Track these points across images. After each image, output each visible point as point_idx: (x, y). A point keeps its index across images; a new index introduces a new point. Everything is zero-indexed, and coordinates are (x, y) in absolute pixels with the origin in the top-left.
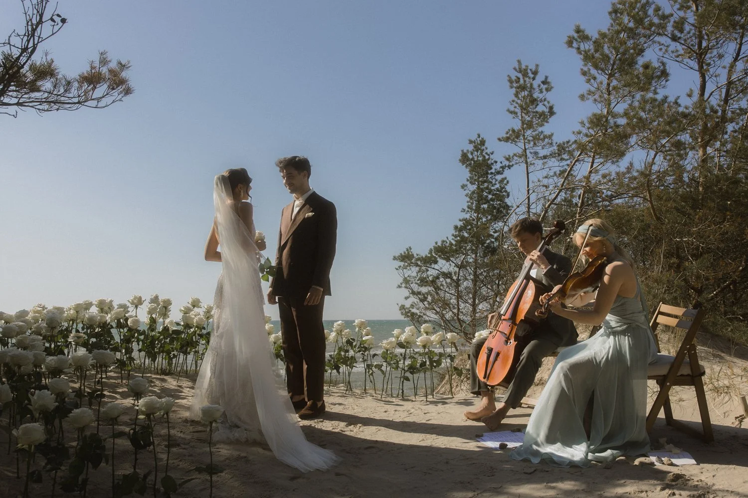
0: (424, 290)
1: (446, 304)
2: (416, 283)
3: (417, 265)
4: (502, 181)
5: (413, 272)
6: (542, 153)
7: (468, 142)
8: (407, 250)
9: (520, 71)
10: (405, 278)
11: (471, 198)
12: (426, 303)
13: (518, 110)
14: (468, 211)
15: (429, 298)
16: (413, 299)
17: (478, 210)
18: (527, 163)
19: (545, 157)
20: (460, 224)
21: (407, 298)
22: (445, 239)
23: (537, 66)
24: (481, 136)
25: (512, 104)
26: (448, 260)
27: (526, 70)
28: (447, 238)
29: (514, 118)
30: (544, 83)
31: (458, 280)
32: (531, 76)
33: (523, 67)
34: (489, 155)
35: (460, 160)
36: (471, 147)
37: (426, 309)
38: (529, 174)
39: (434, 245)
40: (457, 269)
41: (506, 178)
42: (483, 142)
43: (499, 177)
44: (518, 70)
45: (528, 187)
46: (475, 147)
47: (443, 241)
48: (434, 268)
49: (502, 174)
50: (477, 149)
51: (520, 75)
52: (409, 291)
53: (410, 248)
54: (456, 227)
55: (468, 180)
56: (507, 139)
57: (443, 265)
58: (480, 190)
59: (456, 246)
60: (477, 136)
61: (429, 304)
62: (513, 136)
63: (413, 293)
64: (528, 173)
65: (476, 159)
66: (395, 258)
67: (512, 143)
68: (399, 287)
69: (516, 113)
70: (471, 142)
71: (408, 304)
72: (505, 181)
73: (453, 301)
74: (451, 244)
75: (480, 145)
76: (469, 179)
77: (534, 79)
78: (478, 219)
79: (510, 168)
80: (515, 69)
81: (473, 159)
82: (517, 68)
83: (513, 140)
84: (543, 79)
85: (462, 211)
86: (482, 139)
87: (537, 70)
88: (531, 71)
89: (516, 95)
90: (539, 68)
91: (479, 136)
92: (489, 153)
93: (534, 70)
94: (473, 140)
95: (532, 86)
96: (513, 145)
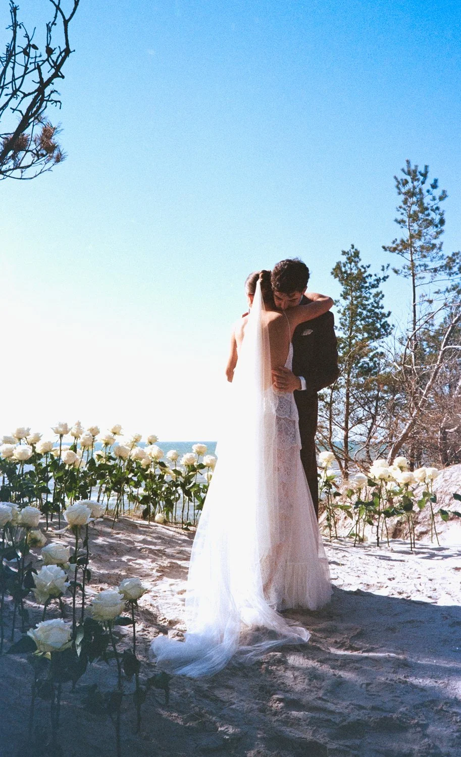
4: (377, 295)
6: (432, 265)
7: (341, 253)
9: (409, 173)
11: (343, 314)
13: (405, 218)
14: (341, 328)
17: (351, 327)
18: (414, 275)
19: (435, 270)
23: (426, 167)
24: (355, 247)
25: (398, 211)
27: (415, 172)
29: (402, 228)
30: (434, 186)
31: (331, 402)
32: (422, 178)
33: (413, 168)
34: (365, 268)
35: (332, 273)
36: (344, 259)
38: (416, 288)
40: (330, 391)
41: (381, 292)
42: (357, 254)
43: (374, 291)
44: (406, 172)
45: (414, 301)
46: (349, 259)
49: (377, 287)
50: (350, 260)
51: (409, 178)
55: (341, 295)
56: (394, 250)
58: (354, 306)
60: (351, 247)
62: (402, 247)
64: (414, 287)
65: (349, 272)
67: (398, 254)
69: (403, 222)
70: (344, 253)
72: (380, 296)
73: (326, 424)
75: (354, 256)
76: (342, 293)
77: (423, 183)
79: (385, 281)
80: (403, 170)
81: (346, 272)
82: (406, 169)
83: (401, 251)
84: (432, 182)
86: (356, 250)
87: (426, 172)
88: (420, 172)
89: (405, 202)
90: (430, 169)
91: (353, 246)
92: (365, 266)
93: (423, 171)
94: (346, 251)
95: (421, 191)
96: (400, 256)
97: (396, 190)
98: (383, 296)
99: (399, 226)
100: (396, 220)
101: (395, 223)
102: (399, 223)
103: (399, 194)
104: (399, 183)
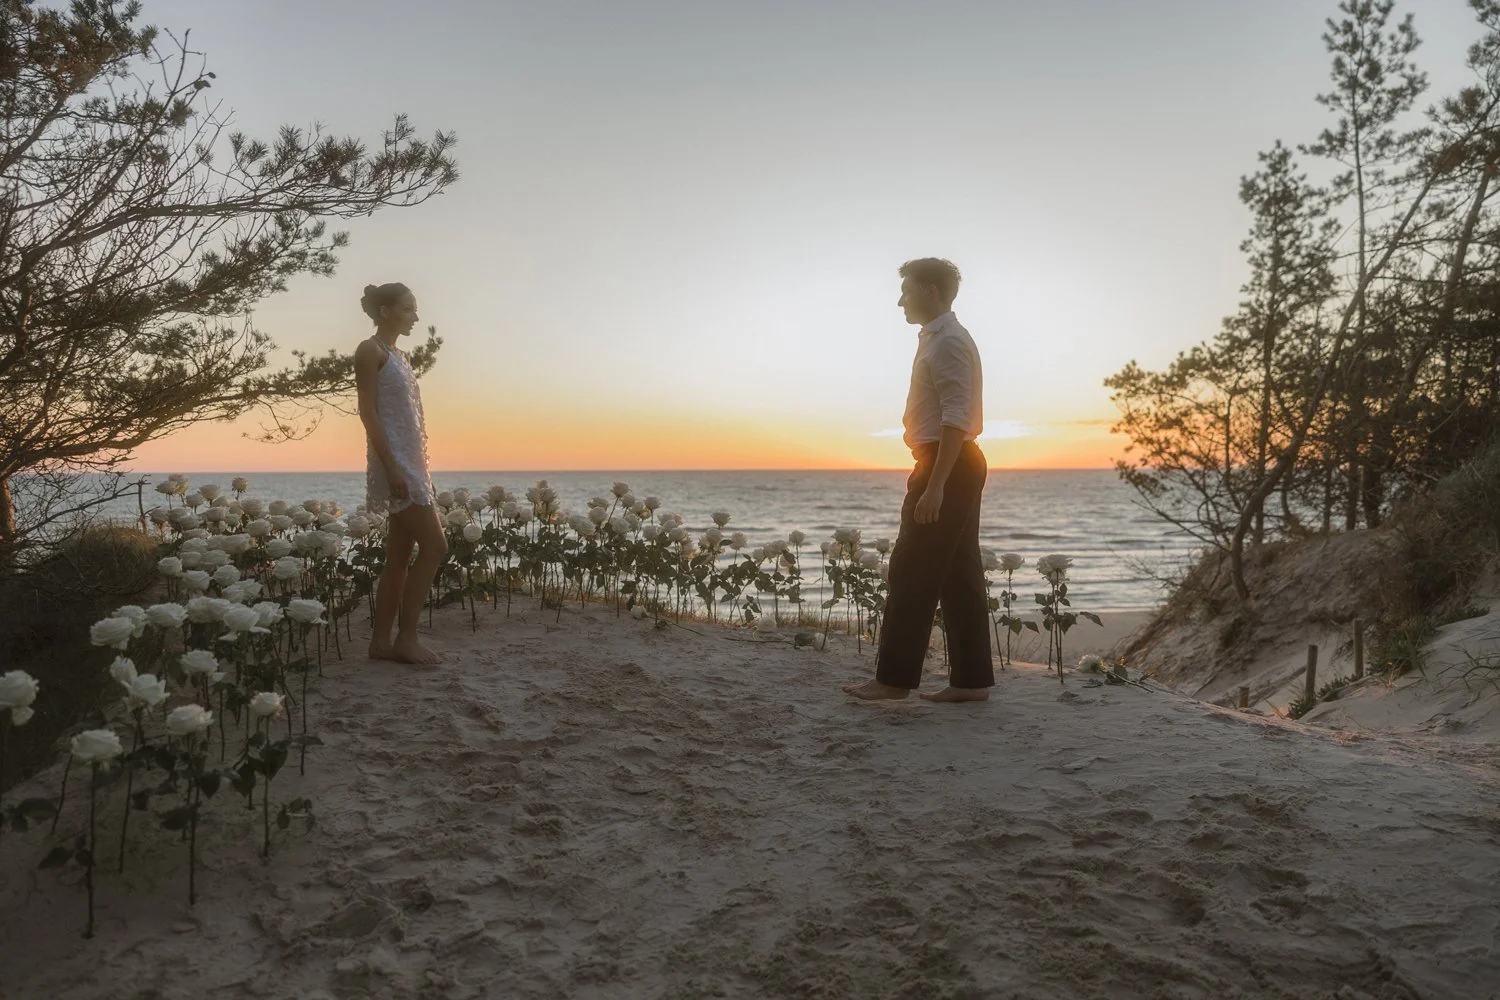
0: (1162, 435)
2: (1147, 426)
3: (1152, 392)
4: (1328, 226)
5: (1146, 404)
7: (1258, 157)
8: (1128, 367)
9: (1354, 9)
10: (1130, 414)
11: (1259, 265)
13: (1345, 94)
14: (1253, 289)
16: (1144, 451)
17: (1275, 284)
18: (1360, 194)
20: (1235, 312)
21: (1128, 449)
22: (1200, 345)
24: (1283, 145)
25: (1335, 79)
28: (1203, 343)
29: (1333, 110)
30: (1403, 28)
31: (1229, 416)
32: (1380, 15)
34: (1295, 182)
35: (1239, 195)
36: (1262, 168)
38: (1364, 215)
39: (1178, 356)
40: (1227, 397)
42: (1285, 157)
43: (1318, 222)
44: (1349, 8)
46: (1271, 166)
47: (1195, 350)
48: (1182, 397)
49: (1324, 214)
50: (1275, 169)
51: (1352, 18)
52: (1132, 437)
53: (1134, 363)
54: (1227, 322)
55: (1252, 233)
56: (1318, 150)
57: (1201, 389)
58: (1277, 252)
59: (1222, 355)
62: (1333, 143)
63: (1141, 441)
64: (1362, 214)
65: (1271, 190)
66: (1107, 382)
67: (1329, 156)
68: (1117, 430)
69: (1336, 99)
70: (1263, 157)
71: (1132, 459)
72: (1334, 226)
74: (1213, 355)
75: (1279, 161)
76: (1254, 229)
77: (1381, 23)
79: (1338, 203)
81: (1267, 190)
83: (1332, 152)
84: (1402, 20)
85: (1241, 290)
86: (1285, 151)
88: (1377, 5)
89: (1339, 65)
91: (1279, 144)
92: (1296, 179)
93: (1384, 3)
94: (1267, 152)
95: (1376, 38)
96: (1332, 160)
97: (1325, 44)
98: (1339, 227)
99: (1326, 108)
100: (1320, 98)
101: (1319, 105)
102: (1326, 101)
103: (1330, 50)
104: (1337, 31)
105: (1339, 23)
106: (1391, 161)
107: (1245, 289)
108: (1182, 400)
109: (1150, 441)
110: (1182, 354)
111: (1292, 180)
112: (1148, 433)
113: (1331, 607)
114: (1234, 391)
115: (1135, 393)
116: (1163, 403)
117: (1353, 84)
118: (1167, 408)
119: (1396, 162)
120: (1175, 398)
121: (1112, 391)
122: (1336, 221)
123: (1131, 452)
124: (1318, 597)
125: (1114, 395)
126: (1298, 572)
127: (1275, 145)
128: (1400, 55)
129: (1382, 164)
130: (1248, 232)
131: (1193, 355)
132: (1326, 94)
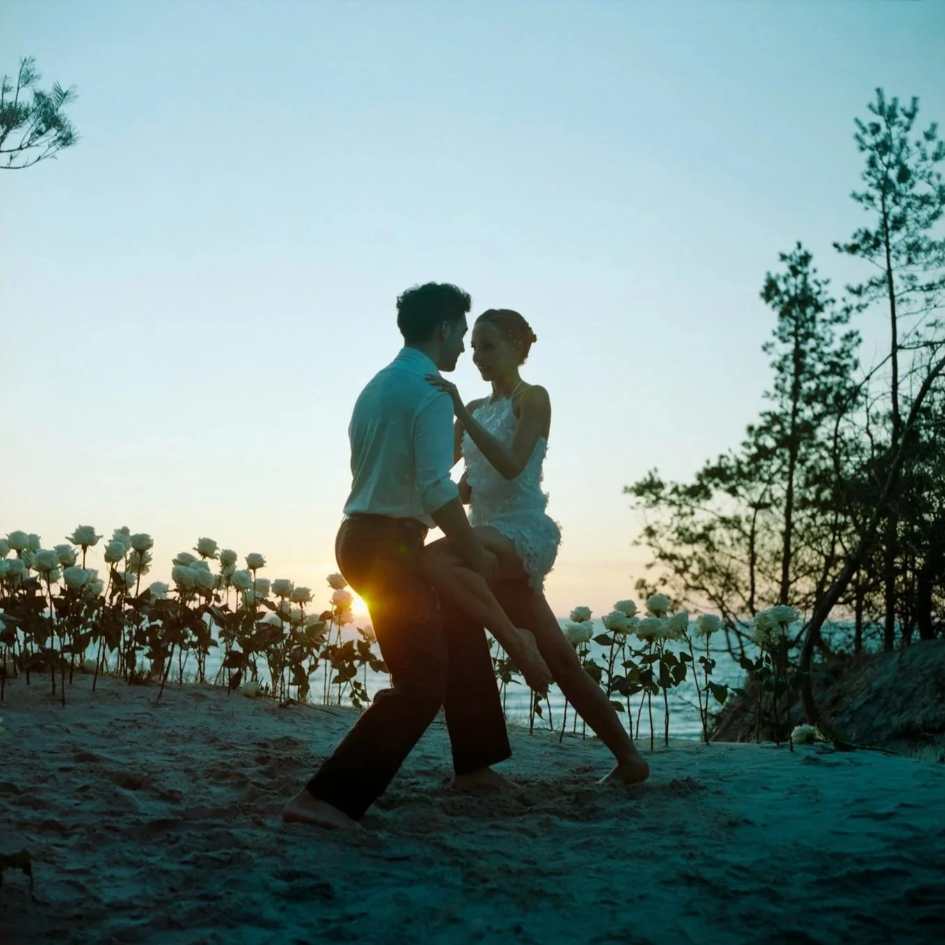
0: (685, 551)
1: (729, 581)
2: (669, 540)
3: (672, 503)
4: (848, 337)
5: (663, 516)
6: (924, 279)
7: (778, 257)
8: (650, 474)
9: (881, 111)
10: (650, 526)
11: (781, 369)
12: (687, 576)
13: (877, 194)
14: (776, 396)
15: (695, 568)
16: (665, 569)
17: (795, 394)
18: (892, 297)
19: (930, 287)
20: (759, 422)
21: (650, 566)
22: (726, 452)
23: (915, 100)
24: (804, 247)
25: (863, 180)
26: (733, 491)
27: (893, 108)
28: (730, 450)
29: (867, 209)
30: (929, 136)
31: (753, 532)
32: (905, 120)
33: (888, 102)
34: (819, 285)
35: (762, 295)
36: (783, 269)
37: (687, 587)
38: (897, 320)
39: (705, 463)
40: (751, 511)
42: (805, 259)
43: (840, 330)
44: (877, 109)
46: (791, 267)
47: (722, 457)
48: (705, 509)
49: (846, 321)
50: (796, 270)
51: (880, 120)
52: (654, 552)
53: (656, 470)
54: (750, 429)
55: (776, 335)
56: (853, 249)
58: (799, 355)
59: (748, 464)
61: (695, 577)
62: (867, 243)
63: (663, 556)
64: (894, 319)
65: (792, 292)
66: (626, 490)
67: (863, 256)
68: (636, 543)
69: (870, 198)
70: (783, 257)
71: (652, 578)
72: (854, 336)
73: (744, 575)
74: (739, 463)
75: (800, 263)
76: (777, 330)
77: (907, 129)
78: (796, 412)
79: (860, 311)
80: (870, 106)
81: (787, 292)
82: (876, 104)
83: (866, 251)
84: (927, 128)
85: (763, 396)
86: (806, 253)
87: (915, 110)
88: (902, 110)
89: (872, 163)
90: (920, 105)
91: (799, 246)
92: (820, 281)
93: (909, 109)
94: (787, 253)
95: (903, 143)
96: (866, 260)
97: (856, 144)
99: (861, 206)
100: (854, 195)
101: (853, 201)
102: (860, 199)
103: (862, 149)
104: (864, 130)
105: (866, 124)
106: (921, 267)
107: (768, 394)
108: (704, 513)
109: (672, 557)
110: (708, 462)
111: (816, 282)
112: (669, 549)
113: (918, 720)
114: (757, 506)
115: (655, 502)
116: (682, 515)
117: (885, 186)
118: (687, 522)
119: (925, 269)
120: (696, 510)
121: (632, 498)
122: (857, 333)
123: (653, 569)
124: (901, 711)
125: (633, 504)
126: (875, 685)
127: (795, 246)
128: (930, 162)
129: (912, 269)
130: (770, 333)
131: (720, 463)
132: (860, 192)
